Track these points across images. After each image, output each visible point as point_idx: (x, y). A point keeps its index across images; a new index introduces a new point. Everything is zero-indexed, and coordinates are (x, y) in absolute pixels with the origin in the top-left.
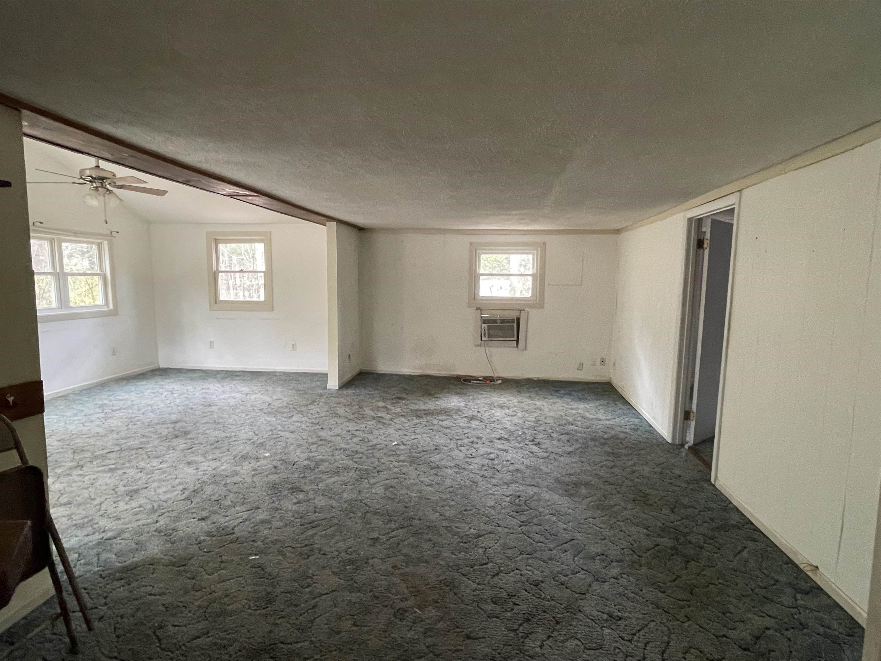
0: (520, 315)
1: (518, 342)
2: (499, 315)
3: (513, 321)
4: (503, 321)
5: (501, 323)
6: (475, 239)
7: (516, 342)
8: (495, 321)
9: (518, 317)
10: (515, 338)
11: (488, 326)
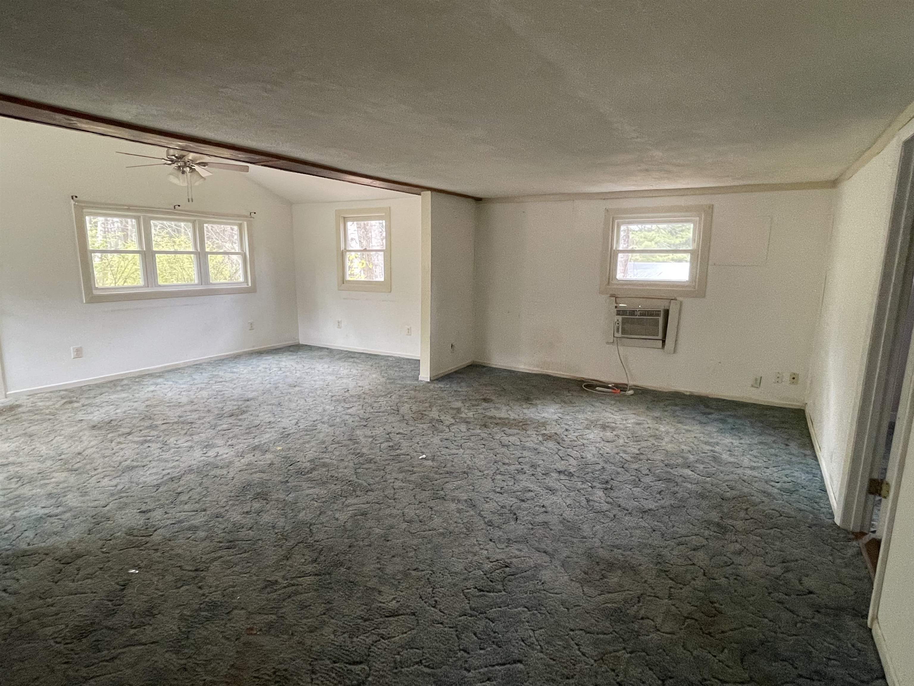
0: (669, 307)
1: (664, 342)
2: (640, 305)
3: (657, 314)
4: (644, 313)
5: (640, 316)
6: (612, 205)
7: (661, 342)
8: (632, 313)
9: (667, 308)
10: (660, 336)
11: (623, 319)
